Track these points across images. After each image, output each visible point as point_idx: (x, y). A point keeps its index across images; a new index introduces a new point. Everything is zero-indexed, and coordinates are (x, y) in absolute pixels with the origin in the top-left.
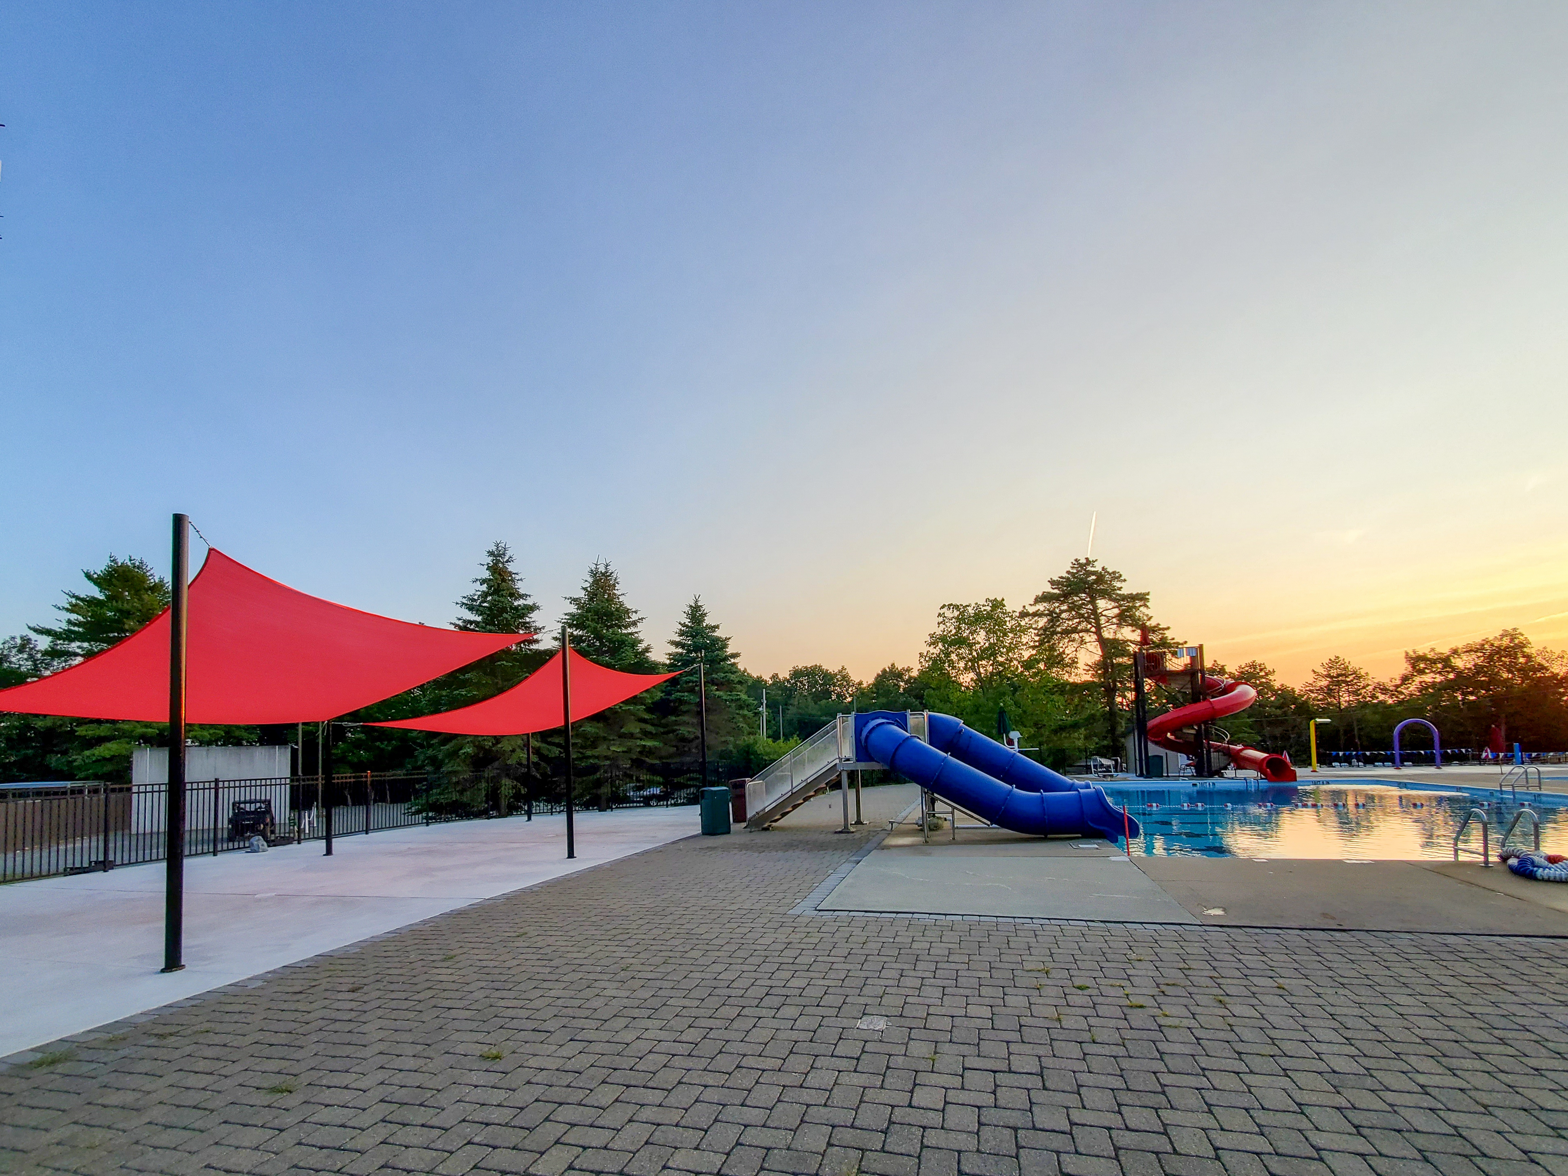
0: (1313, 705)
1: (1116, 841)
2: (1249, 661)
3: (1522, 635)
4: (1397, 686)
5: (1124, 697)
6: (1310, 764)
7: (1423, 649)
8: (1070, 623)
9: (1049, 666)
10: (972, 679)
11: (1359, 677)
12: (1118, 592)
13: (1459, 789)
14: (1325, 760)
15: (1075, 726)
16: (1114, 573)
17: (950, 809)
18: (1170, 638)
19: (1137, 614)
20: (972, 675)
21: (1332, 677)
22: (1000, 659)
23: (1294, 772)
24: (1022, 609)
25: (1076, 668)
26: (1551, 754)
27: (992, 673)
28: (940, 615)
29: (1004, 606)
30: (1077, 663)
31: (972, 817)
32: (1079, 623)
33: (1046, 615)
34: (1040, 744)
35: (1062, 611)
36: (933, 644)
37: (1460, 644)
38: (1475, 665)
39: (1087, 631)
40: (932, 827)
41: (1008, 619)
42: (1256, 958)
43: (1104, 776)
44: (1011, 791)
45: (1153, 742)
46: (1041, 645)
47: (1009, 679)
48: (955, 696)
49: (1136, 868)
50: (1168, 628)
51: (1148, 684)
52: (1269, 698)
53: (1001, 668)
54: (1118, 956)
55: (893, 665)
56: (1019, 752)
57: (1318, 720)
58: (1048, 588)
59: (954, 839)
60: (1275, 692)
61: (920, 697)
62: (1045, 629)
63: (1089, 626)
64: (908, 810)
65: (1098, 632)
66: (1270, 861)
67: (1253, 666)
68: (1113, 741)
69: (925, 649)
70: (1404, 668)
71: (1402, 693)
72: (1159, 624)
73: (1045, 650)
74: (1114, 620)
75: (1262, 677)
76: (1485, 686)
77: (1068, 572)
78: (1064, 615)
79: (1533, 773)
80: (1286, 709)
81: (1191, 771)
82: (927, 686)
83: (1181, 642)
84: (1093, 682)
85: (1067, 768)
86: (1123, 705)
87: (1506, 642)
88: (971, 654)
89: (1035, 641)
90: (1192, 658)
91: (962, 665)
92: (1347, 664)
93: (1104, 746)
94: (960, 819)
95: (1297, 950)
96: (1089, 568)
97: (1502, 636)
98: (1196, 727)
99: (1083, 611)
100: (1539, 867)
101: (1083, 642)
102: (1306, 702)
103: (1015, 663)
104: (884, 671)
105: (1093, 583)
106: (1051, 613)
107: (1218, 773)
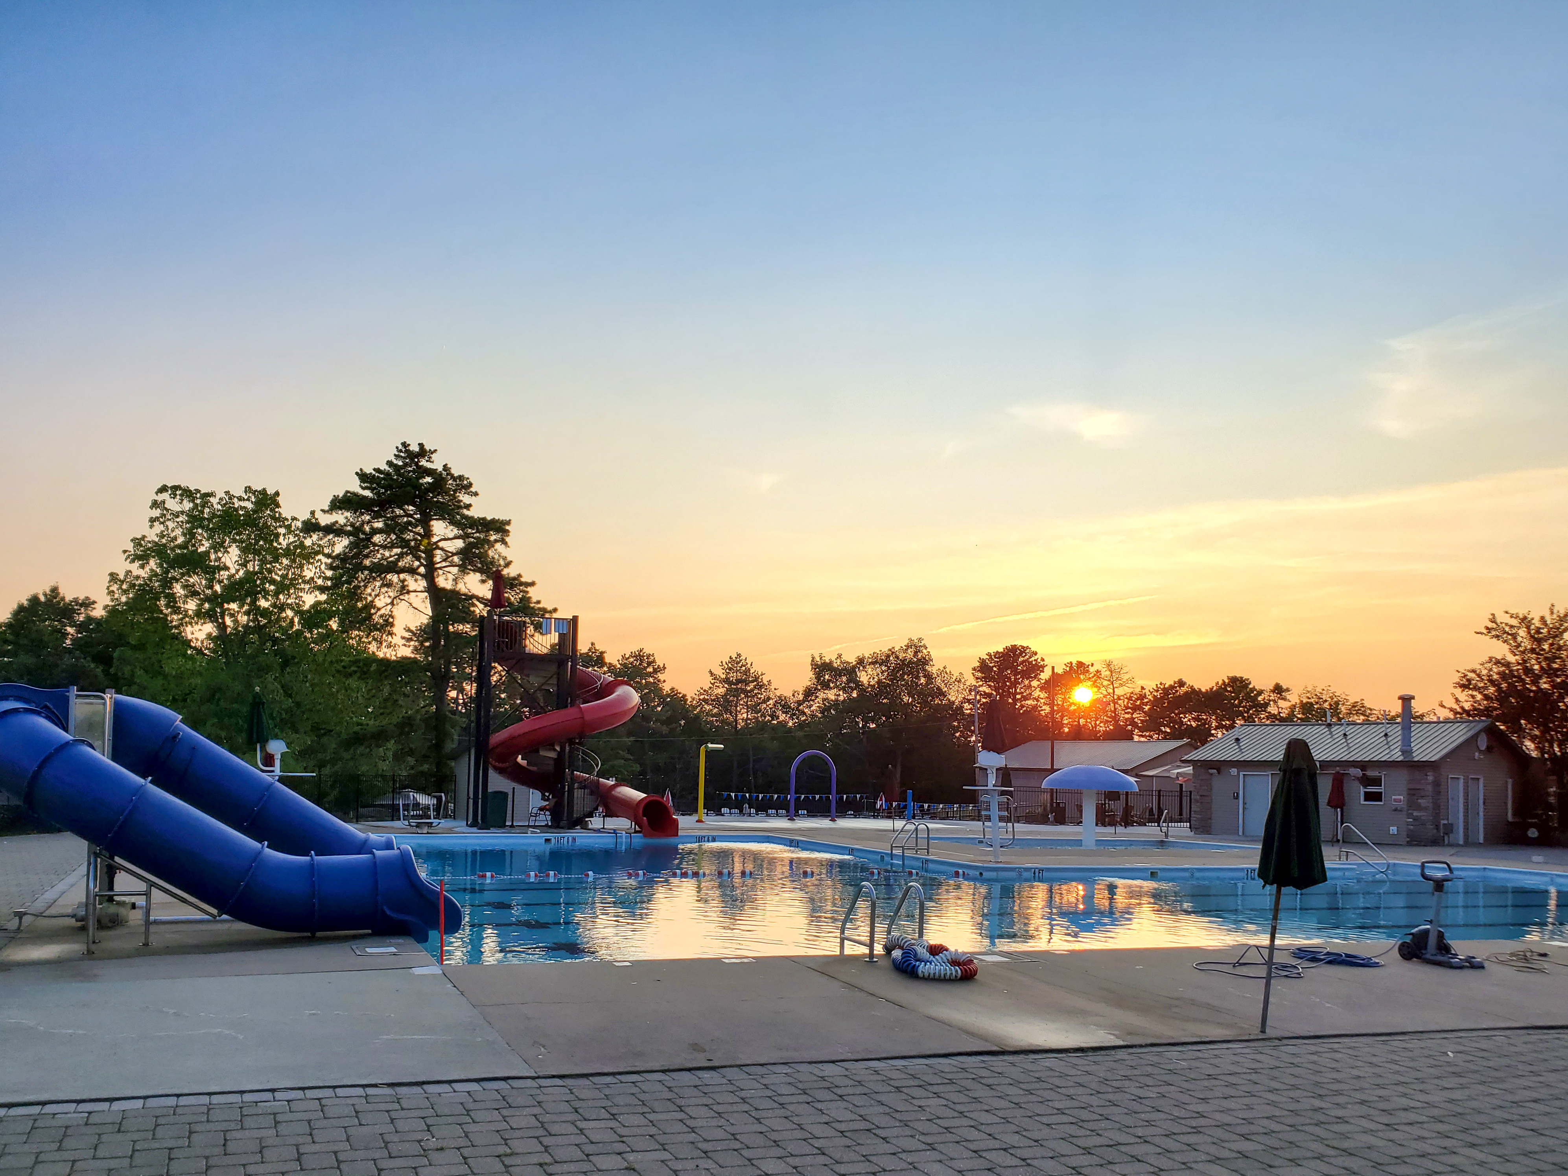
0: (707, 723)
1: (425, 940)
2: (635, 649)
3: (926, 648)
4: (799, 703)
5: (461, 690)
6: (696, 811)
7: (829, 656)
8: (387, 554)
9: (345, 628)
10: (209, 636)
11: (760, 686)
12: (465, 512)
13: (851, 851)
14: (715, 806)
15: (380, 736)
16: (461, 478)
17: (142, 886)
18: (534, 600)
19: (491, 553)
20: (209, 628)
21: (730, 683)
22: (263, 603)
23: (676, 822)
24: (308, 516)
25: (391, 634)
26: (941, 806)
27: (246, 627)
28: (155, 504)
29: (278, 506)
30: (392, 625)
31: (184, 901)
32: (401, 556)
33: (349, 534)
34: (321, 765)
35: (375, 531)
36: (142, 557)
37: (867, 652)
38: (879, 682)
39: (412, 571)
40: (105, 921)
41: (282, 531)
42: (602, 1124)
43: (418, 825)
44: (259, 853)
45: (496, 768)
46: (335, 586)
47: (275, 641)
48: (171, 667)
49: (450, 986)
50: (532, 584)
51: (498, 673)
52: (655, 707)
53: (264, 621)
54: (407, 1145)
55: (55, 590)
56: (281, 780)
57: (710, 745)
58: (355, 486)
59: (146, 944)
60: (662, 698)
61: (105, 660)
62: (343, 558)
63: (417, 563)
64: (60, 887)
65: (430, 576)
66: (638, 965)
67: (639, 656)
68: (439, 765)
69: (122, 567)
70: (807, 678)
71: (804, 713)
72: (520, 576)
73: (342, 596)
74: (456, 559)
75: (650, 675)
76: (886, 711)
77: (390, 463)
78: (377, 539)
79: (922, 830)
80: (674, 725)
81: (545, 818)
82: (120, 640)
83: (549, 608)
84: (415, 661)
85: (361, 810)
86: (458, 704)
87: (910, 653)
88: (211, 587)
89: (326, 578)
90: (562, 636)
91: (191, 605)
92: (749, 666)
93: (422, 773)
94: (164, 905)
95: (657, 1106)
96: (423, 463)
97: (908, 647)
98: (558, 748)
99: (409, 536)
100: (921, 961)
101: (404, 590)
102: (697, 717)
103: (289, 613)
104: (34, 600)
105: (428, 490)
106: (357, 530)
107: (580, 822)
